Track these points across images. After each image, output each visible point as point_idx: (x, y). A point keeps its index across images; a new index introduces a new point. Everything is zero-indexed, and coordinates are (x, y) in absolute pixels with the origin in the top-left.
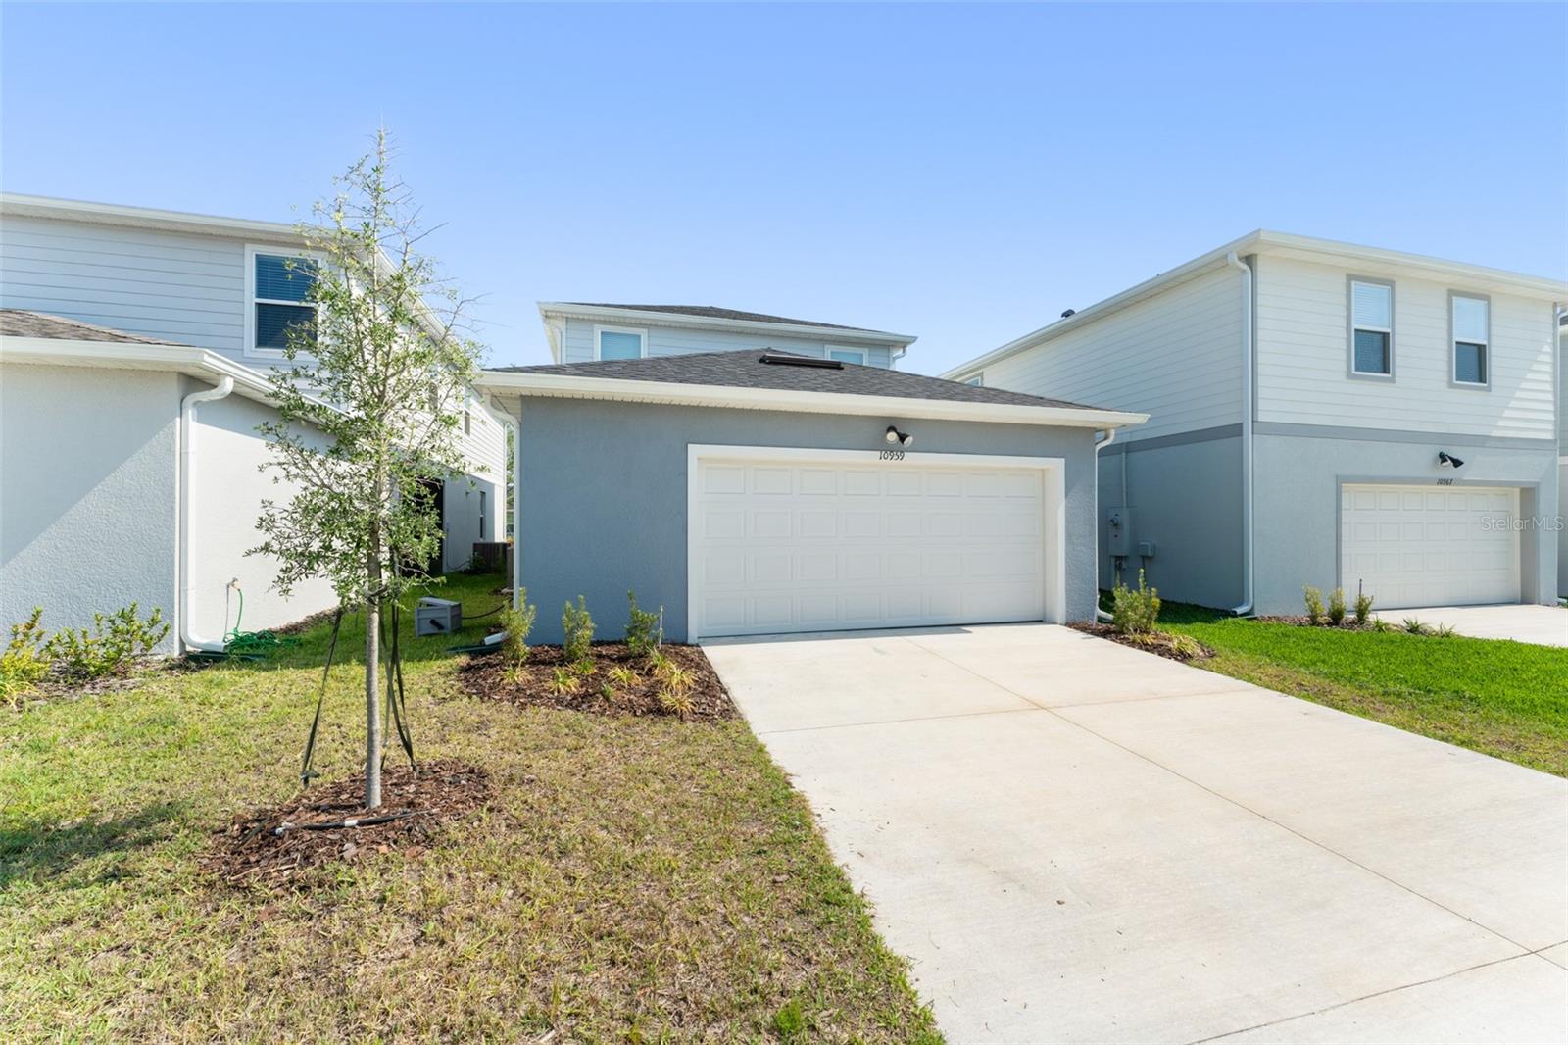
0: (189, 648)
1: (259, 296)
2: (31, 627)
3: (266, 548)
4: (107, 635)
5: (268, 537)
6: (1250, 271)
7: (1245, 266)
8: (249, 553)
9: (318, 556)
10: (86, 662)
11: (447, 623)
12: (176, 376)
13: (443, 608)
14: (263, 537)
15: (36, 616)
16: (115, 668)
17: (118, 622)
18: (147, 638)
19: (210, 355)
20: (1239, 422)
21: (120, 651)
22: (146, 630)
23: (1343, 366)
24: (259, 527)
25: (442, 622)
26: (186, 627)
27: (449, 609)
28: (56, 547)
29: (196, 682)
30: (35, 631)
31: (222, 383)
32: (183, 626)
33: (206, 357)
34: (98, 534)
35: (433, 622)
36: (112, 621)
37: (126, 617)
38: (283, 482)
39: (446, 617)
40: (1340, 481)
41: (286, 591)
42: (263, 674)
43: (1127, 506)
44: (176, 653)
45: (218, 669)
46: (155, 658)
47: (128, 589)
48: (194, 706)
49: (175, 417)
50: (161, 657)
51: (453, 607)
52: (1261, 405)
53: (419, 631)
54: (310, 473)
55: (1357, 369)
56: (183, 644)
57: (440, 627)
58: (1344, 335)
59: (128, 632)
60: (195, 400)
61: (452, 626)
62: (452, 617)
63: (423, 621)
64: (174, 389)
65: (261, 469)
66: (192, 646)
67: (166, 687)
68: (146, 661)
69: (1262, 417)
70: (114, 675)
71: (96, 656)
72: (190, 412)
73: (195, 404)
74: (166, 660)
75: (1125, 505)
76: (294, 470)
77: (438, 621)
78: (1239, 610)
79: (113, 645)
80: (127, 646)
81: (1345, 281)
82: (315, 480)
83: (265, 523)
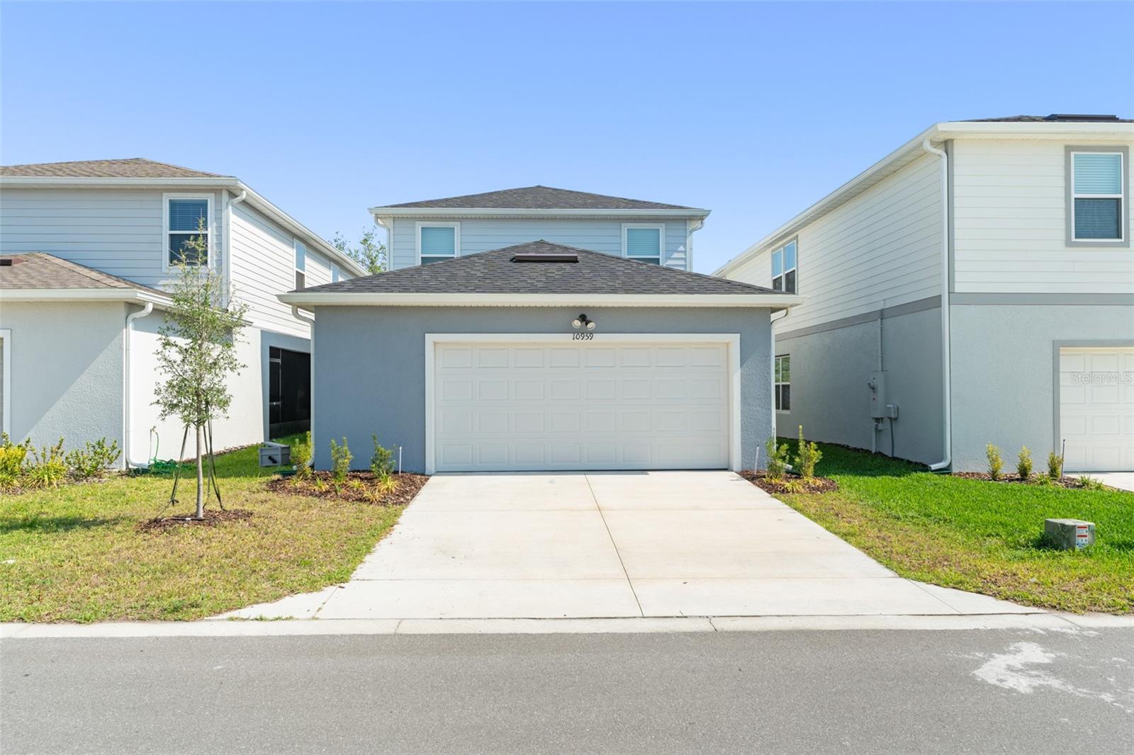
0: (131, 466)
1: (171, 229)
2: (59, 448)
3: (158, 402)
4: (92, 454)
5: (158, 397)
6: (946, 156)
7: (941, 152)
8: (151, 404)
9: (176, 405)
10: (83, 468)
11: (279, 458)
12: (123, 304)
13: (277, 449)
14: (157, 398)
15: (61, 442)
16: (95, 473)
17: (97, 447)
18: (110, 456)
19: (140, 293)
20: (938, 294)
21: (98, 464)
22: (110, 452)
23: (1062, 235)
24: (155, 393)
25: (275, 458)
26: (129, 454)
27: (280, 449)
28: (67, 405)
29: (134, 482)
30: (60, 451)
31: (146, 307)
32: (128, 453)
33: (138, 294)
34: (87, 398)
35: (270, 458)
36: (94, 447)
37: (100, 445)
38: (163, 374)
39: (278, 455)
40: (1057, 346)
41: (164, 419)
42: (167, 480)
43: (882, 371)
44: (124, 469)
45: (144, 477)
46: (114, 470)
47: (101, 430)
48: (133, 490)
49: (123, 329)
50: (117, 470)
51: (283, 448)
52: (958, 277)
53: (262, 463)
54: (174, 370)
55: (1076, 237)
56: (127, 464)
57: (274, 462)
58: (1062, 205)
59: (101, 454)
60: (133, 317)
61: (282, 460)
62: (282, 455)
63: (264, 457)
64: (122, 311)
65: (155, 369)
66: (132, 465)
67: (121, 483)
68: (110, 472)
69: (959, 288)
70: (95, 476)
71: (87, 466)
72: (131, 325)
73: (133, 320)
74: (119, 472)
75: (880, 369)
76: (168, 369)
77: (273, 457)
78: (934, 467)
79: (94, 460)
80: (101, 460)
81: (1063, 153)
82: (177, 373)
83: (157, 392)
